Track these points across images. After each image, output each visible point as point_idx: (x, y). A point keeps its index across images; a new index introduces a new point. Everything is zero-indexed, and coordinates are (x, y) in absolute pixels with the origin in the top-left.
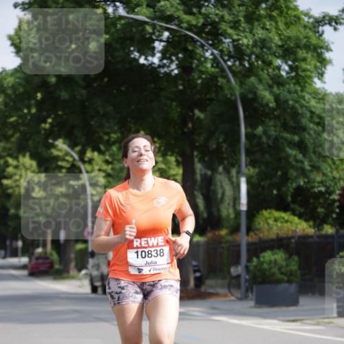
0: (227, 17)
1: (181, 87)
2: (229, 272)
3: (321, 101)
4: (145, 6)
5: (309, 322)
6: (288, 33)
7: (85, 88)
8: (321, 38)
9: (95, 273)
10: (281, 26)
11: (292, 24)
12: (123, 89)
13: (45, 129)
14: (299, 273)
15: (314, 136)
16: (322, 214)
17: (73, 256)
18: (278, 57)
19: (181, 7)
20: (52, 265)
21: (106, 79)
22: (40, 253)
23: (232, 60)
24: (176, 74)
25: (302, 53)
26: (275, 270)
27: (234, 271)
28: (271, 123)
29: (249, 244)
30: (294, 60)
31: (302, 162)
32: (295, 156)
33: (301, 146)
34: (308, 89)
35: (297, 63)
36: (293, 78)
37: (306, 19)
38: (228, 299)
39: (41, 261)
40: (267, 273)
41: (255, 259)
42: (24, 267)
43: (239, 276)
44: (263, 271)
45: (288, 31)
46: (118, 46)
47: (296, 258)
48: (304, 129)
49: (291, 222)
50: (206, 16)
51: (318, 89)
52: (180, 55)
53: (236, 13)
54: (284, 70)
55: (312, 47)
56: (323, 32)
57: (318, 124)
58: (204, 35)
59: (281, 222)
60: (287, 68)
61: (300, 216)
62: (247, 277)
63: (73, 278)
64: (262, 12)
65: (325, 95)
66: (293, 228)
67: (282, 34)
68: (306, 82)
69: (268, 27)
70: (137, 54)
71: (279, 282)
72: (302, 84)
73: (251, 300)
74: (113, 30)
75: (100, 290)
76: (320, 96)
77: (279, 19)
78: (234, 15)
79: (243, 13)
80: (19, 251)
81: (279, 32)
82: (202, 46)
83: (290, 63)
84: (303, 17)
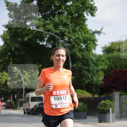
0: (67, 30)
4: (42, 27)
5: (89, 124)
7: (23, 51)
9: (25, 108)
10: (83, 33)
11: (86, 33)
12: (35, 52)
15: (92, 67)
16: (94, 91)
17: (18, 103)
18: (81, 43)
19: (53, 27)
20: (12, 105)
21: (29, 49)
22: (9, 102)
23: (67, 44)
24: (51, 48)
25: (89, 42)
26: (80, 108)
28: (79, 63)
30: (87, 44)
31: (88, 75)
32: (86, 74)
33: (88, 70)
34: (91, 53)
35: (87, 45)
36: (86, 49)
37: (90, 32)
39: (9, 104)
42: (4, 106)
45: (85, 35)
46: (33, 39)
47: (86, 105)
48: (89, 65)
50: (60, 30)
51: (93, 53)
52: (52, 42)
55: (92, 40)
56: (95, 36)
57: (94, 64)
58: (59, 36)
59: (82, 94)
61: (88, 91)
63: (18, 109)
64: (77, 29)
66: (85, 95)
69: (79, 34)
70: (39, 42)
71: (81, 112)
72: (89, 51)
74: (32, 34)
75: (27, 113)
76: (94, 55)
77: (82, 32)
78: (69, 30)
79: (72, 30)
80: (3, 101)
81: (82, 35)
82: (59, 39)
83: (85, 45)
84: (89, 31)
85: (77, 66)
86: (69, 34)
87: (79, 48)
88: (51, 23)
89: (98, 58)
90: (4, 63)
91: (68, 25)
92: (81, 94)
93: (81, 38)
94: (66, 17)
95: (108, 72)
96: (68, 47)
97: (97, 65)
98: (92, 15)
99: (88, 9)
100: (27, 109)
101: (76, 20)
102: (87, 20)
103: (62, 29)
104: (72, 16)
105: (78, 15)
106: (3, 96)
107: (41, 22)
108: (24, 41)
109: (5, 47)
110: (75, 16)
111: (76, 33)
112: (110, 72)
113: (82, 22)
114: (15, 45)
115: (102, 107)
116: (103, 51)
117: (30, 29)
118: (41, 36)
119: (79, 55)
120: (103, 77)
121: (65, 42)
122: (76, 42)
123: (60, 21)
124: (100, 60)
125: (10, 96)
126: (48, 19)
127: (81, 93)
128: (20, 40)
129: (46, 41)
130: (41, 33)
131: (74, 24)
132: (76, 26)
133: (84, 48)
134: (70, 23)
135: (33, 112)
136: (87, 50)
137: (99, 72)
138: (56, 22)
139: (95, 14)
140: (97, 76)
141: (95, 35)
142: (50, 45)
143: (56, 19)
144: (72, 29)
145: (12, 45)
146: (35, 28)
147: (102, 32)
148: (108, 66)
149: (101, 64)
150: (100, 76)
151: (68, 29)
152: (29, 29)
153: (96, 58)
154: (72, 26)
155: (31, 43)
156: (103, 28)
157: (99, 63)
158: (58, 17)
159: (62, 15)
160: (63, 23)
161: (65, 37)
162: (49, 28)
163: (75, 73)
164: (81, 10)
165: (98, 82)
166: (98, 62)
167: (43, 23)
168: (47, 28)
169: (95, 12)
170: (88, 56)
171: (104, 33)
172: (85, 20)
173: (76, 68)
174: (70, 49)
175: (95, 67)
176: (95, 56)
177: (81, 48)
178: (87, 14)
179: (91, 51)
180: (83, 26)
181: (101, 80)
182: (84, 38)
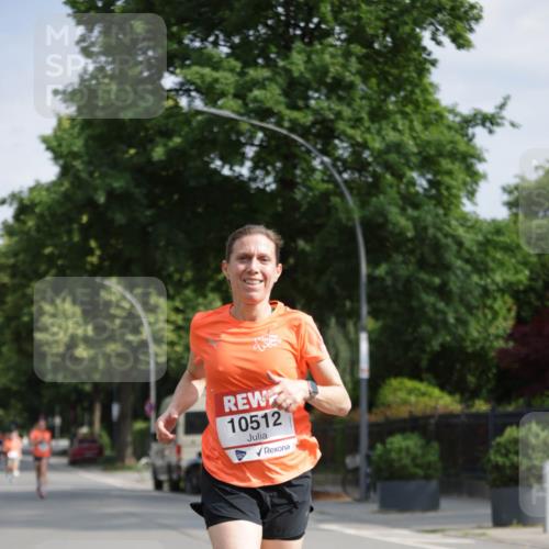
0: (347, 112)
1: (280, 209)
2: (343, 464)
3: (471, 231)
4: (230, 97)
5: (453, 533)
6: (426, 136)
7: (148, 207)
8: (472, 143)
9: (159, 463)
10: (418, 126)
11: (431, 123)
12: (200, 210)
13: (92, 264)
14: (439, 465)
15: (462, 277)
16: (472, 386)
17: (129, 439)
18: (412, 169)
19: (282, 99)
20: (100, 450)
21: (176, 197)
22: (85, 435)
23: (349, 172)
24: (272, 191)
25: (446, 164)
26: (407, 461)
27: (351, 461)
28: (398, 258)
29: (372, 426)
30: (436, 173)
31: (444, 313)
32: (434, 305)
33: (443, 292)
34: (454, 213)
35: (439, 178)
36: (431, 197)
37: (451, 117)
38: (342, 500)
39: (86, 445)
40: (397, 465)
41: (379, 447)
42: (63, 453)
43: (356, 470)
44: (390, 463)
45: (427, 133)
46: (194, 152)
47: (435, 445)
48: (448, 268)
49: (430, 396)
50: (316, 112)
51: (467, 214)
52: (279, 165)
53: (356, 108)
54: (421, 186)
55: (459, 156)
56: (474, 135)
57: (467, 261)
58: (311, 137)
59: (417, 396)
60: (425, 184)
61: (442, 387)
62: (369, 470)
63: (130, 468)
64: (391, 107)
65: (477, 221)
66: (432, 403)
67: (419, 137)
68: (452, 203)
69: (400, 127)
70: (218, 163)
71: (412, 477)
72: (446, 205)
73: (374, 502)
74: (186, 129)
75: (166, 486)
76: (469, 224)
77: (414, 117)
78: (354, 110)
79: (367, 109)
80: (57, 431)
81: (415, 135)
82: (309, 152)
83: (429, 176)
84: (446, 114)
85: (390, 273)
86: (353, 127)
87: (399, 193)
88: (270, 79)
89: (489, 236)
90: (60, 262)
91: (351, 86)
92: (413, 399)
93: (411, 146)
94: (339, 52)
95: (532, 297)
96: (352, 185)
97: (482, 269)
98: (460, 42)
99: (440, 16)
100: (170, 469)
101: (386, 63)
102: (434, 63)
103: (325, 104)
104: (369, 45)
105: (393, 42)
106: (57, 409)
107: (228, 75)
108: (150, 161)
109: (63, 189)
110: (380, 45)
111: (384, 123)
112: (541, 297)
113: (414, 75)
114: (108, 180)
115: (506, 455)
116: (510, 205)
117: (177, 106)
118: (229, 136)
119: (403, 222)
120: (510, 323)
121: (339, 164)
122: (388, 167)
123: (313, 71)
124: (496, 246)
125: (91, 410)
126: (260, 61)
127: (410, 392)
128: (132, 157)
129: (252, 159)
130: (227, 127)
131: (379, 85)
132: (388, 90)
133: (425, 190)
134: (357, 80)
135: (194, 481)
136: (438, 200)
137: (495, 299)
138: (296, 74)
139: (471, 36)
140: (485, 316)
141: (470, 131)
142: (269, 179)
143: (298, 62)
144: (371, 106)
145: (98, 182)
146: (199, 104)
147: (502, 118)
148: (531, 272)
149: (501, 264)
150: (495, 314)
151: (349, 105)
152: (171, 108)
153: (480, 238)
154: (370, 92)
155: (181, 168)
156: (507, 99)
157: (494, 259)
158: (305, 51)
159: (321, 44)
160: (329, 80)
161: (337, 142)
162: (261, 101)
163: (383, 305)
164: (406, 18)
165: (488, 344)
166: (487, 253)
167: (237, 78)
168: (255, 100)
169: (471, 30)
170: (440, 229)
171: (513, 125)
172: (428, 66)
173: (389, 281)
174: (359, 194)
175: (475, 278)
176: (472, 227)
177: (412, 190)
178: (434, 38)
179: (457, 207)
180: (418, 91)
181: (501, 332)
182: (423, 146)
